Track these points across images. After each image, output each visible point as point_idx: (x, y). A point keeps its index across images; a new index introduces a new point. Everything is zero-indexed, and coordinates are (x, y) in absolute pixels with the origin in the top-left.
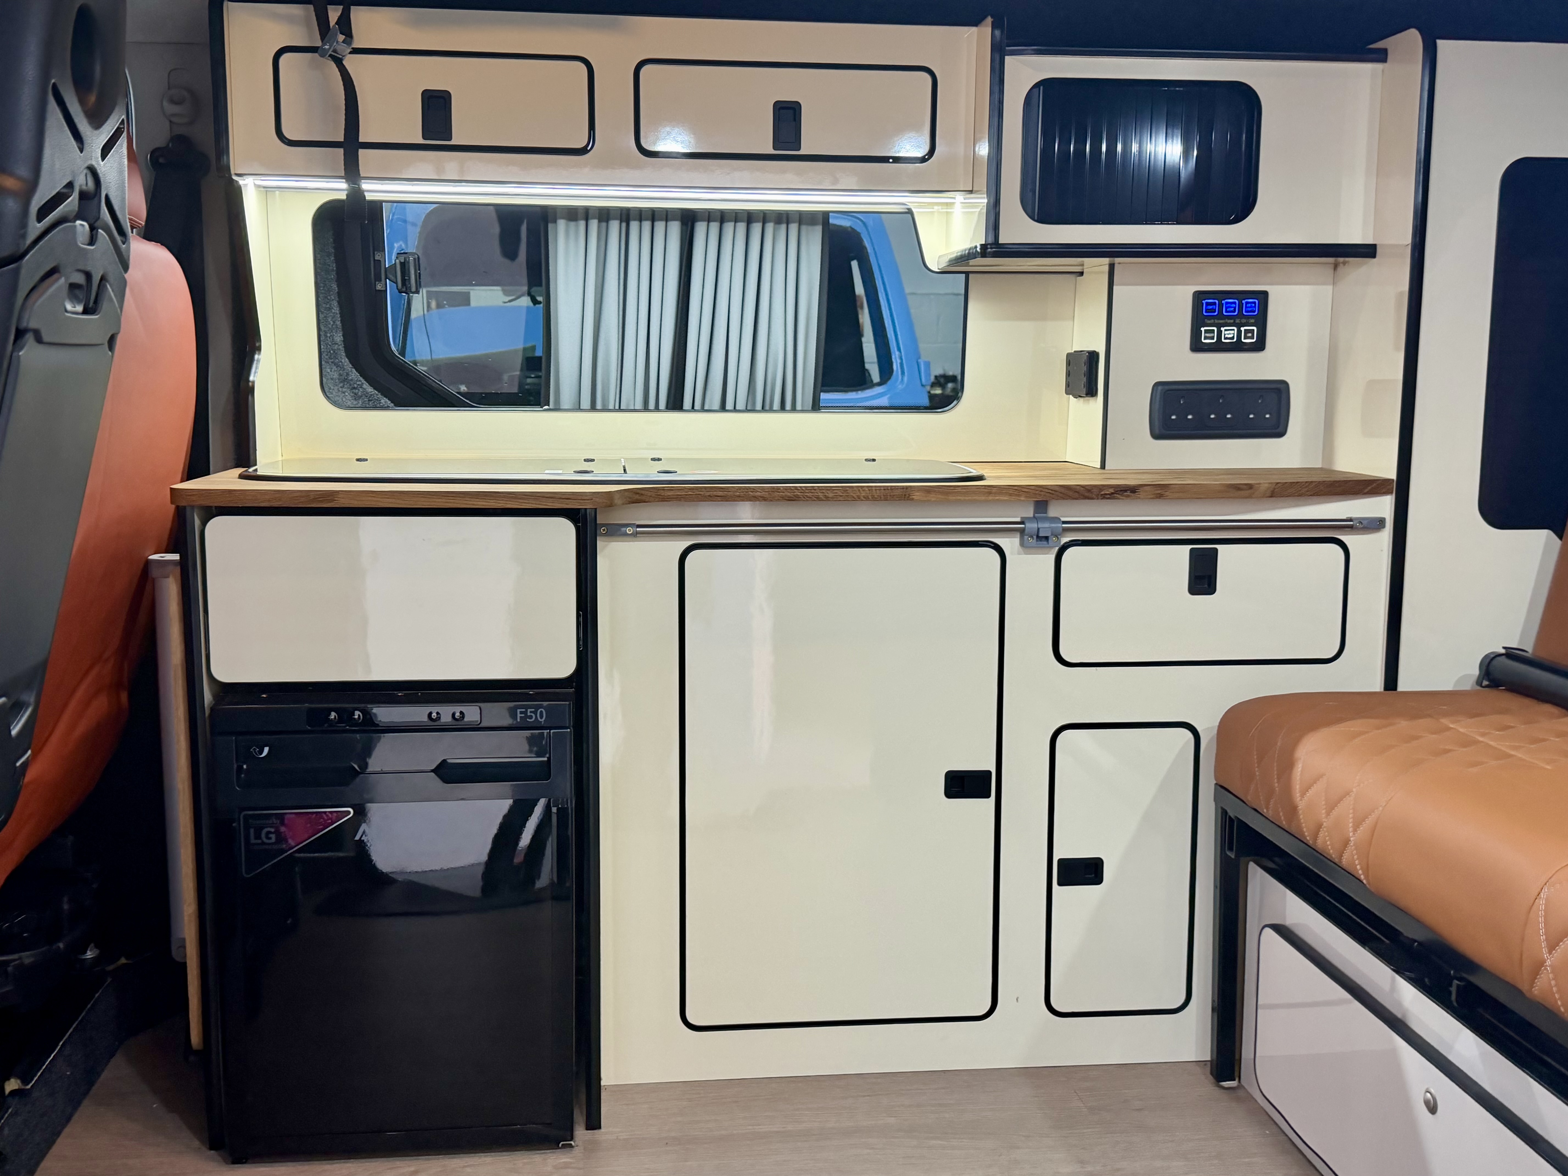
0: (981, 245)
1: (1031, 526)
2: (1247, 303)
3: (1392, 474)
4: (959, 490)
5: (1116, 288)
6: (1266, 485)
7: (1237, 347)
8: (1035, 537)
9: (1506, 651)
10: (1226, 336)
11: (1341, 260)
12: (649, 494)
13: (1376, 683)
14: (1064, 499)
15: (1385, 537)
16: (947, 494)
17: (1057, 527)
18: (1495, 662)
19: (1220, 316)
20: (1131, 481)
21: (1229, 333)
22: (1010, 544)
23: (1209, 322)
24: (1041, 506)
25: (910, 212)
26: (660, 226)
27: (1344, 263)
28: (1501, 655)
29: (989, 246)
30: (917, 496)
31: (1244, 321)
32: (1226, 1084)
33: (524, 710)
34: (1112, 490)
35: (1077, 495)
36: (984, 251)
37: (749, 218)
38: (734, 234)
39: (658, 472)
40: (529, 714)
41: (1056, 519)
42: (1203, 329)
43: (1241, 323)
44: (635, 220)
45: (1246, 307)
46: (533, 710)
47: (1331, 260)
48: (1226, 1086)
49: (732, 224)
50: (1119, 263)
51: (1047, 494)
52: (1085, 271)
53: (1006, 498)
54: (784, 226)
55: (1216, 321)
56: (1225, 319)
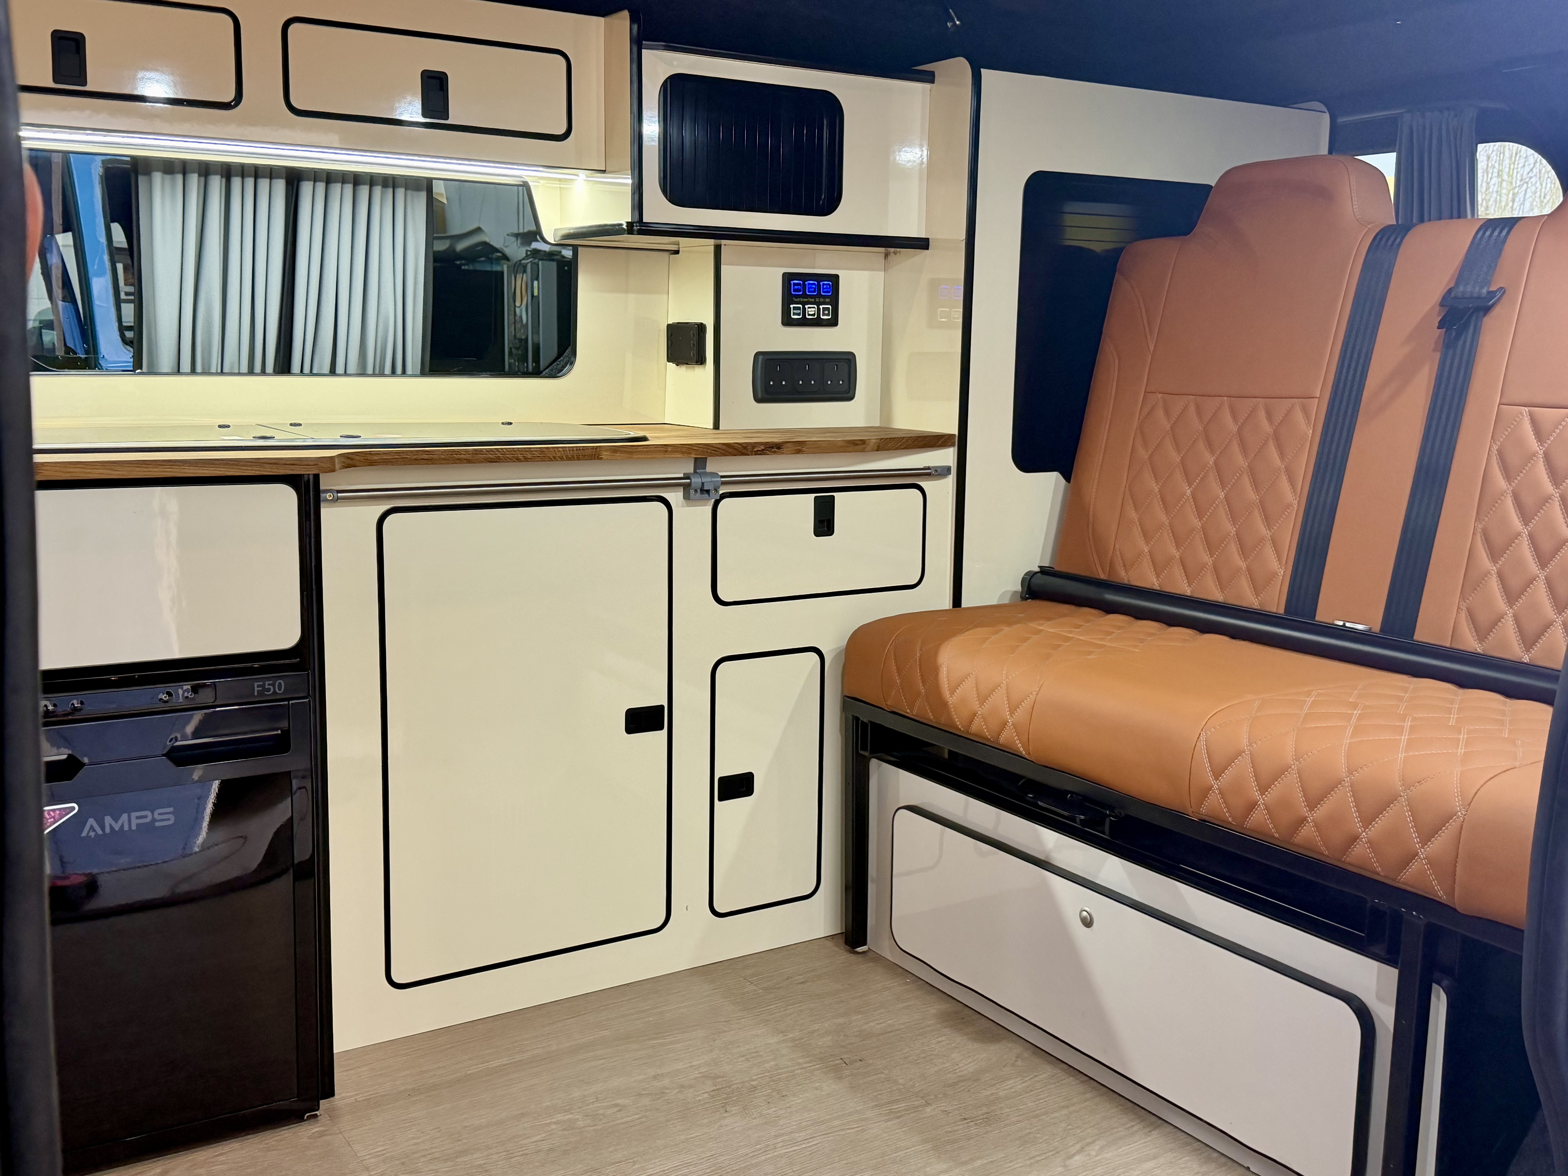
0: (628, 223)
1: (696, 481)
2: (824, 284)
3: (954, 430)
4: (640, 449)
5: (724, 268)
6: (874, 441)
7: (817, 322)
8: (699, 491)
9: (1040, 569)
10: (810, 313)
11: (892, 250)
12: (358, 458)
13: (946, 603)
14: (726, 455)
15: (950, 481)
16: (631, 453)
17: (717, 481)
18: (1033, 580)
19: (805, 295)
20: (776, 439)
21: (811, 310)
22: (675, 497)
23: (796, 300)
24: (700, 463)
25: (526, 186)
26: (264, 183)
27: (895, 253)
28: (1037, 573)
29: (635, 225)
30: (605, 455)
31: (822, 300)
32: (859, 949)
33: (261, 683)
34: (762, 447)
35: (735, 452)
36: (631, 229)
37: (356, 180)
38: (341, 194)
39: (341, 436)
40: (267, 687)
41: (714, 474)
42: (792, 306)
43: (819, 302)
44: (237, 176)
45: (823, 289)
46: (271, 682)
47: (882, 250)
48: (861, 951)
49: (339, 185)
50: (725, 245)
51: (713, 452)
52: (681, 249)
53: (679, 456)
54: (390, 190)
55: (802, 300)
56: (807, 298)
